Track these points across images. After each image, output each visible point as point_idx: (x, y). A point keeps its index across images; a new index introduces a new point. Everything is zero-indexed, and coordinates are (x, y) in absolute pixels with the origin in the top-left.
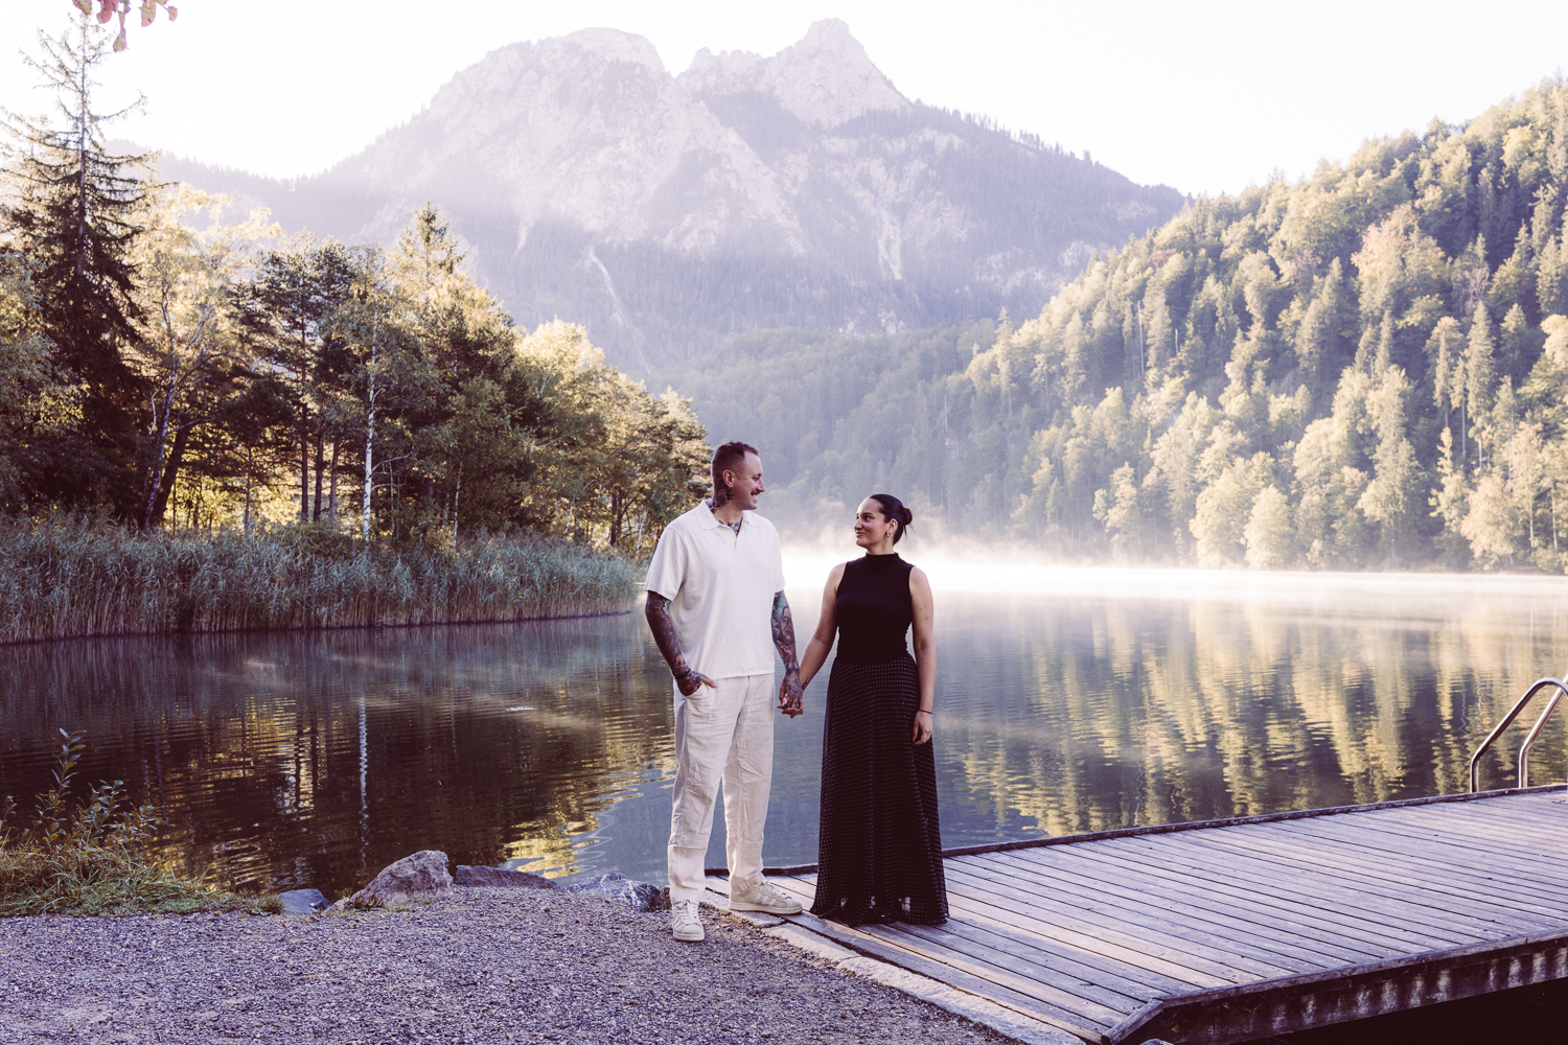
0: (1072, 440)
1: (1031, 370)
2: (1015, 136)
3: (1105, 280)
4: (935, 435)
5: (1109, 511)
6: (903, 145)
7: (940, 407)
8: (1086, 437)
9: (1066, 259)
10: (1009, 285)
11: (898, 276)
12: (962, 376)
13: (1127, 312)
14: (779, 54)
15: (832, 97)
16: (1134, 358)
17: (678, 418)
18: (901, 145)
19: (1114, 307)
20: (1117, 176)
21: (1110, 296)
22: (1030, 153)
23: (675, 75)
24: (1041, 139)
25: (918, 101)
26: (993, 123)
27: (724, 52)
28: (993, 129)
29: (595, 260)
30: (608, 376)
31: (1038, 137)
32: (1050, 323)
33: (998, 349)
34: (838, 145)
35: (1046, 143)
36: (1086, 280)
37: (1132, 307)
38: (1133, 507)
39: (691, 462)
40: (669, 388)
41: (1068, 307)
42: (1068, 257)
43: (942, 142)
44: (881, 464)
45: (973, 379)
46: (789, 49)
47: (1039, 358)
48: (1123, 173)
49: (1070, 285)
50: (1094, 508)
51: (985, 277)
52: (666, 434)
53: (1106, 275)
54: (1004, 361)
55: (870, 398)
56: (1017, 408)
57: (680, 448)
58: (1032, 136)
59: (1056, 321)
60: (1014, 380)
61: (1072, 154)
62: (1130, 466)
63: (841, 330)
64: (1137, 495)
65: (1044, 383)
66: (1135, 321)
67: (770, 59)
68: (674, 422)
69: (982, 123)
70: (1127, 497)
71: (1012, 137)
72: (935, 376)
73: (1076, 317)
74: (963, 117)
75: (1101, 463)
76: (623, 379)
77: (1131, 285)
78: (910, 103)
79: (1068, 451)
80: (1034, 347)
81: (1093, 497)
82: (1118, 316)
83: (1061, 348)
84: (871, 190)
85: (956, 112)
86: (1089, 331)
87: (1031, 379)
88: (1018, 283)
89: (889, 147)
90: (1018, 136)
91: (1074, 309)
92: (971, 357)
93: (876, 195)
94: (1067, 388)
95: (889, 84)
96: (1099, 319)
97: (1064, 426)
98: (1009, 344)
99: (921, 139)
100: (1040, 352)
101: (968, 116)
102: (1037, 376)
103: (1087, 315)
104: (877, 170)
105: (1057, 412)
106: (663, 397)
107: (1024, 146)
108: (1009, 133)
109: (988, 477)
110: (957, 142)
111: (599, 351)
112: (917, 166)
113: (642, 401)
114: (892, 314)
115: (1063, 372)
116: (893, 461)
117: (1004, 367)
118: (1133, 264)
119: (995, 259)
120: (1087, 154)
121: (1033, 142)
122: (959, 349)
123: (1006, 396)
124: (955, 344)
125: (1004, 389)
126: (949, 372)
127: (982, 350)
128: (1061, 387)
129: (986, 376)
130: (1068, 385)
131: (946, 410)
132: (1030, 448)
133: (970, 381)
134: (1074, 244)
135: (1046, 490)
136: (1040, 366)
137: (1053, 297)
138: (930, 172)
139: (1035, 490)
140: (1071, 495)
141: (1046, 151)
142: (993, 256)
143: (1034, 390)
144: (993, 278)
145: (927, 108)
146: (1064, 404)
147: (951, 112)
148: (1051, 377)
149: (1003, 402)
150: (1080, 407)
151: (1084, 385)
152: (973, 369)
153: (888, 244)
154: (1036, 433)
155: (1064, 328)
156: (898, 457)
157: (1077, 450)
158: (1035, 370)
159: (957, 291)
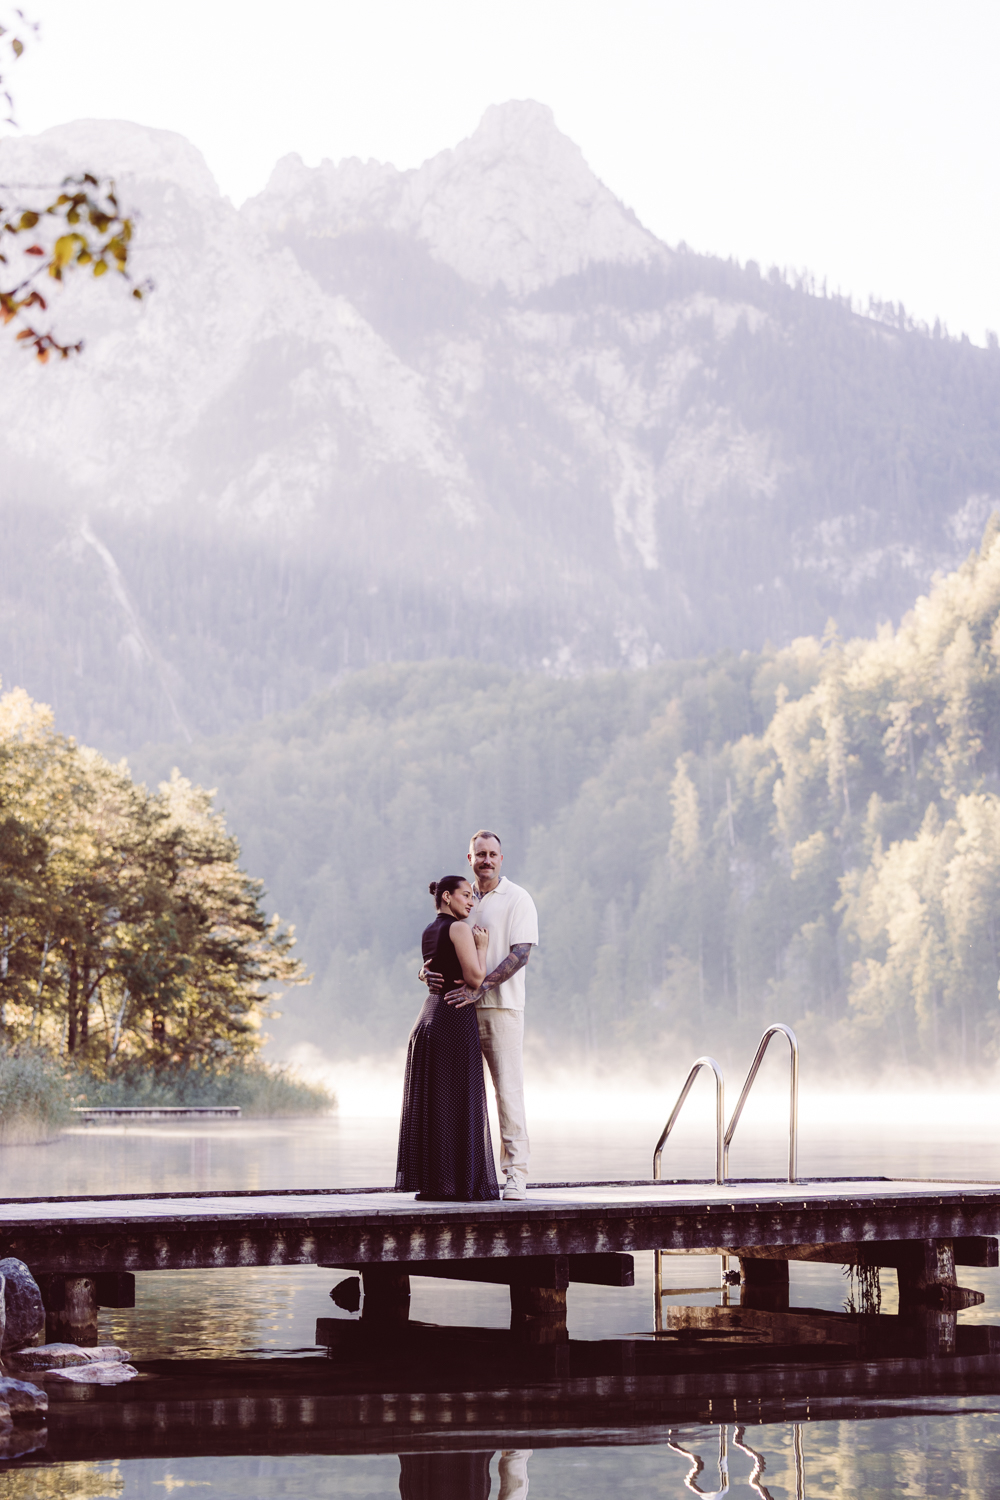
0: (958, 861)
1: (884, 730)
2: (861, 306)
4: (710, 853)
6: (657, 324)
7: (720, 802)
8: (985, 850)
9: (959, 527)
10: (855, 576)
11: (651, 563)
12: (758, 744)
14: (427, 163)
15: (526, 238)
17: (186, 825)
18: (652, 324)
22: (888, 337)
23: (237, 203)
24: (908, 311)
25: (683, 245)
26: (818, 284)
27: (327, 162)
28: (819, 294)
29: (90, 538)
30: (60, 752)
31: (901, 307)
32: (916, 645)
33: (822, 695)
34: (537, 326)
35: (917, 318)
36: (980, 566)
39: (209, 903)
40: (175, 772)
41: (949, 617)
42: (961, 522)
43: (727, 318)
44: (612, 909)
45: (779, 750)
46: (446, 154)
47: (898, 710)
49: (952, 577)
51: (810, 562)
52: (167, 854)
54: (833, 715)
55: (593, 788)
56: (859, 803)
57: (193, 876)
58: (890, 305)
59: (927, 643)
60: (852, 749)
61: (965, 337)
63: (546, 662)
65: (907, 756)
67: (412, 172)
68: (179, 833)
69: (799, 283)
71: (855, 308)
72: (709, 744)
73: (963, 635)
74: (764, 273)
76: (88, 758)
78: (667, 249)
79: (952, 879)
80: (886, 690)
83: (936, 690)
84: (600, 406)
85: (752, 265)
86: (985, 660)
87: (883, 749)
88: (872, 573)
89: (630, 328)
90: (866, 305)
91: (958, 620)
92: (772, 710)
93: (609, 414)
94: (948, 763)
95: (629, 215)
97: (944, 834)
98: (842, 685)
99: (688, 313)
100: (898, 699)
101: (774, 272)
102: (893, 744)
103: (982, 631)
104: (609, 370)
105: (931, 808)
106: (164, 788)
107: (878, 325)
108: (849, 301)
109: (808, 928)
110: (755, 317)
111: (44, 709)
112: (682, 363)
113: (125, 796)
114: (641, 631)
115: (941, 734)
116: (635, 903)
117: (833, 727)
119: (829, 529)
121: (893, 317)
122: (755, 693)
123: (839, 781)
124: (749, 684)
125: (834, 771)
126: (735, 737)
127: (794, 696)
128: (939, 763)
129: (802, 745)
130: (950, 757)
131: (731, 807)
132: (881, 875)
133: (773, 754)
134: (972, 501)
135: (914, 951)
136: (898, 724)
137: (921, 599)
138: (707, 372)
139: (893, 951)
140: (958, 960)
141: (915, 331)
142: (824, 524)
143: (889, 770)
144: (825, 563)
145: (699, 257)
146: (945, 795)
147: (743, 265)
148: (918, 745)
149: (833, 791)
150: (972, 798)
151: (979, 756)
152: (777, 733)
153: (632, 503)
154: (894, 846)
155: (941, 654)
156: (643, 896)
157: (968, 877)
158: (890, 733)
159: (760, 588)
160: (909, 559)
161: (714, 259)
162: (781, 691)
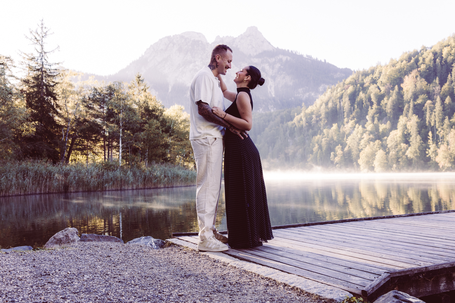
0: (324, 139)
1: (312, 120)
2: (305, 56)
3: (331, 94)
4: (285, 139)
5: (335, 158)
6: (274, 60)
7: (286, 131)
8: (328, 138)
9: (320, 89)
10: (305, 97)
11: (274, 96)
12: (292, 122)
13: (338, 103)
14: (239, 36)
15: (254, 47)
16: (341, 115)
18: (273, 60)
19: (334, 101)
20: (334, 66)
21: (333, 98)
22: (309, 61)
23: (210, 43)
24: (312, 57)
25: (278, 48)
27: (224, 37)
28: (298, 54)
32: (316, 106)
33: (302, 114)
34: (256, 60)
36: (326, 94)
37: (339, 101)
38: (342, 157)
41: (321, 102)
42: (321, 89)
43: (284, 58)
44: (270, 147)
45: (296, 123)
46: (241, 35)
47: (314, 116)
48: (335, 65)
49: (322, 96)
50: (331, 157)
51: (298, 95)
53: (332, 93)
54: (304, 117)
55: (267, 129)
56: (308, 130)
58: (309, 56)
59: (318, 106)
60: (307, 122)
61: (321, 60)
62: (341, 145)
63: (258, 111)
64: (343, 154)
65: (315, 123)
66: (340, 105)
67: (236, 38)
69: (295, 53)
70: (340, 154)
71: (304, 56)
72: (285, 122)
73: (324, 105)
74: (290, 51)
75: (332, 145)
77: (339, 95)
78: (275, 48)
79: (323, 142)
80: (312, 113)
81: (330, 154)
82: (336, 104)
83: (320, 113)
84: (265, 72)
85: (288, 50)
86: (327, 108)
87: (312, 122)
88: (307, 96)
89: (270, 60)
90: (306, 56)
91: (323, 102)
92: (294, 117)
93: (267, 74)
94: (322, 124)
95: (269, 43)
96: (330, 105)
97: (321, 135)
98: (305, 113)
100: (314, 114)
101: (292, 51)
102: (313, 121)
103: (327, 104)
104: (267, 67)
105: (319, 131)
107: (307, 59)
108: (303, 55)
109: (301, 150)
110: (289, 58)
112: (278, 65)
114: (272, 106)
115: (321, 120)
116: (274, 146)
117: (304, 119)
118: (339, 89)
119: (300, 90)
120: (325, 60)
121: (310, 57)
122: (291, 114)
123: (305, 127)
124: (290, 113)
125: (304, 125)
126: (289, 121)
127: (298, 115)
128: (320, 124)
129: (299, 122)
130: (322, 123)
131: (288, 132)
132: (312, 141)
133: (295, 123)
134: (322, 85)
135: (317, 153)
136: (314, 118)
137: (317, 99)
138: (281, 67)
139: (314, 153)
140: (324, 154)
141: (313, 60)
142: (300, 89)
143: (313, 125)
144: (300, 95)
145: (280, 49)
146: (321, 129)
147: (287, 50)
148: (317, 121)
149: (304, 129)
150: (326, 129)
151: (326, 123)
152: (295, 120)
153: (271, 87)
154: (314, 137)
155: (320, 108)
156: (275, 145)
157: (325, 141)
158: (313, 120)
159: (290, 99)
160: (313, 94)
161: (282, 50)
162: (296, 114)
